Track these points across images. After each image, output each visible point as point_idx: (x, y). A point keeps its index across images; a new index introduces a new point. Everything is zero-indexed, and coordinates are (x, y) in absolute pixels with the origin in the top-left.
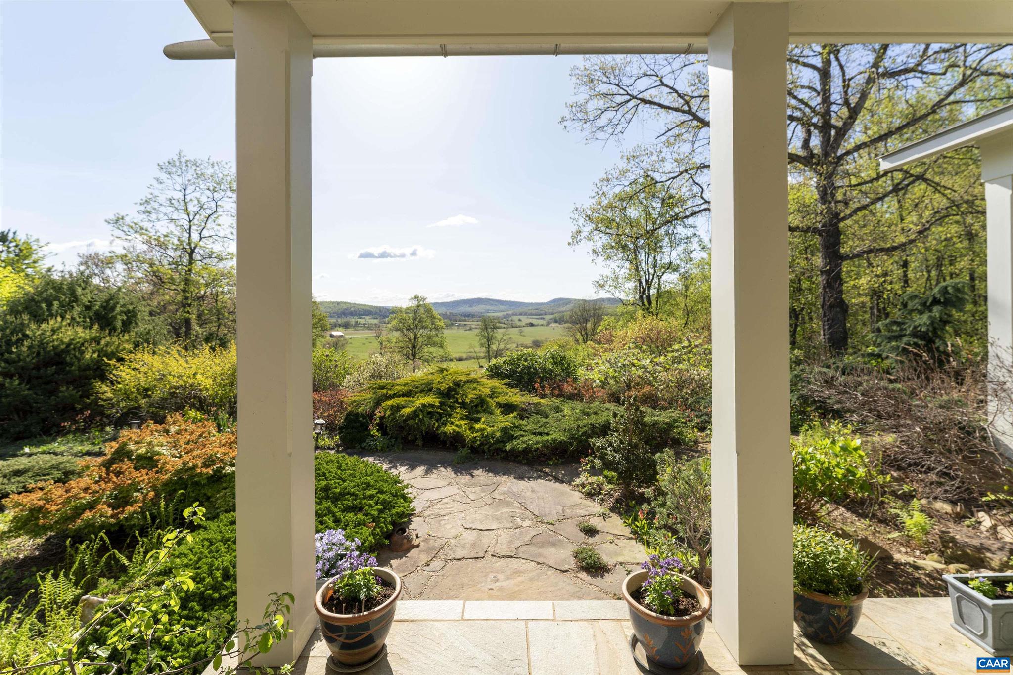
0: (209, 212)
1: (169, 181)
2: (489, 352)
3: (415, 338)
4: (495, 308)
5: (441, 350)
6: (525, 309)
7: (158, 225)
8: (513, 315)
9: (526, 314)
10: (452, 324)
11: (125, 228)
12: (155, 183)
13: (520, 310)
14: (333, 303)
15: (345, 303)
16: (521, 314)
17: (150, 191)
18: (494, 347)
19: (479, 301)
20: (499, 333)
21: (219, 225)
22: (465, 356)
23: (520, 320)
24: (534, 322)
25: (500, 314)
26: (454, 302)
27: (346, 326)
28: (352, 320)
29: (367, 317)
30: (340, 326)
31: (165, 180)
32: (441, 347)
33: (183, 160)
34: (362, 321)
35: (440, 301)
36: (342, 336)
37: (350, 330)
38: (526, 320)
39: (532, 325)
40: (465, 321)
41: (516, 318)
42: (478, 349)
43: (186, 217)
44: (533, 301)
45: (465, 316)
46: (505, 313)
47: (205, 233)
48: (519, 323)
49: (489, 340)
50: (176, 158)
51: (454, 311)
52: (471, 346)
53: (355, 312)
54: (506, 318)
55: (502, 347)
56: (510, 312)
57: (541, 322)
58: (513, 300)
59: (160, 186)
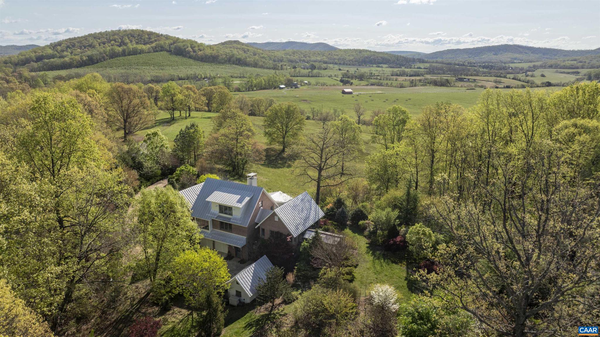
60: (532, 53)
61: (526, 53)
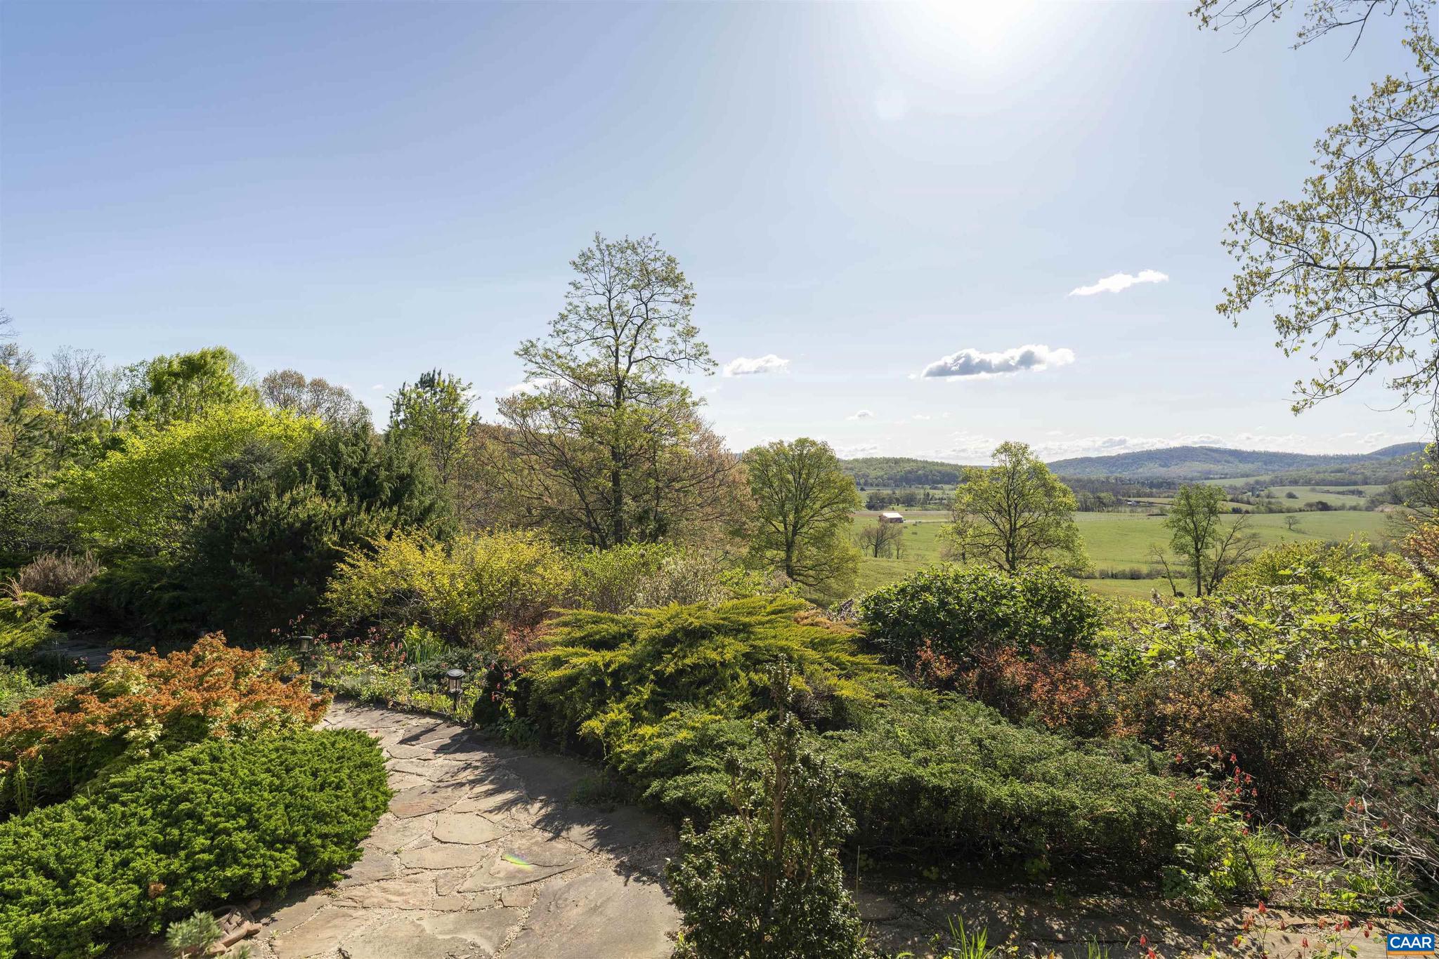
0: (639, 321)
1: (588, 282)
2: (1197, 564)
3: (1013, 529)
4: (1228, 469)
5: (1066, 553)
6: (1307, 472)
7: (578, 350)
8: (1273, 483)
9: (1308, 483)
10: (1119, 503)
11: (538, 359)
12: (572, 289)
13: (1293, 473)
14: (887, 461)
15: (909, 460)
16: (1295, 482)
17: (568, 300)
18: (1212, 554)
19: (1185, 454)
20: (1224, 525)
21: (656, 341)
22: (1145, 569)
23: (1291, 496)
24: (1331, 499)
25: (1239, 482)
26: (1126, 456)
27: (909, 502)
28: (920, 492)
29: (947, 487)
30: (898, 501)
31: (584, 283)
32: (1068, 548)
33: (603, 247)
34: (938, 494)
35: (1094, 455)
36: (899, 520)
37: (915, 510)
38: (1306, 495)
39: (1324, 507)
40: (1151, 495)
41: (1280, 492)
42: (1170, 556)
43: (611, 332)
44: (1331, 452)
45: (1152, 485)
46: (1251, 480)
47: (637, 354)
48: (1287, 503)
49: (1199, 539)
50: (593, 246)
51: (1126, 475)
52: (1153, 549)
53: (926, 476)
54: (1252, 490)
55: (1232, 553)
56: (1266, 478)
57: (1351, 500)
58: (1272, 448)
59: (579, 292)
60: (1240, 462)
61: (1228, 462)
